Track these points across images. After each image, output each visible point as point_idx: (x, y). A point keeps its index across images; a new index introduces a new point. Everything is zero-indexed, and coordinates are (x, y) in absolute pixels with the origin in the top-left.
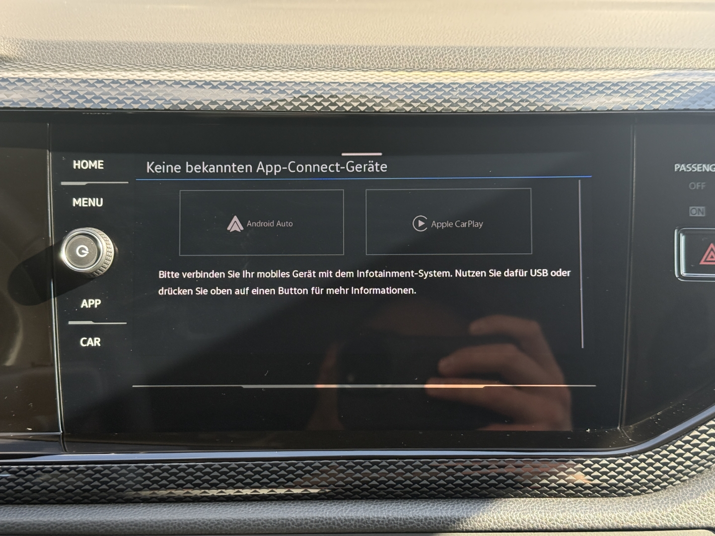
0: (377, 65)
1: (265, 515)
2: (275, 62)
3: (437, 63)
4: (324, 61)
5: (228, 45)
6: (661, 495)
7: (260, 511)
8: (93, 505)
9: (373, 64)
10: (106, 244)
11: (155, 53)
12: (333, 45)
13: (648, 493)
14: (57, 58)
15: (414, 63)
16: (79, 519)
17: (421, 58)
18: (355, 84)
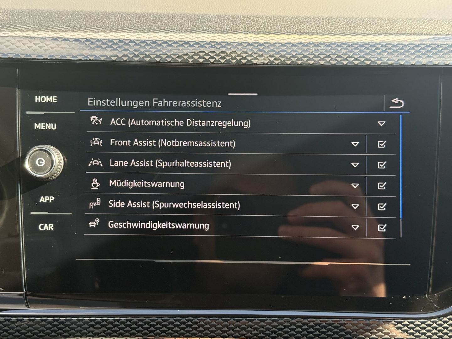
0: (255, 29)
2: (181, 26)
3: (298, 28)
4: (216, 26)
5: (147, 14)
9: (251, 29)
10: (58, 157)
11: (95, 19)
12: (223, 15)
14: (25, 22)
15: (281, 29)
17: (287, 25)
18: (238, 43)
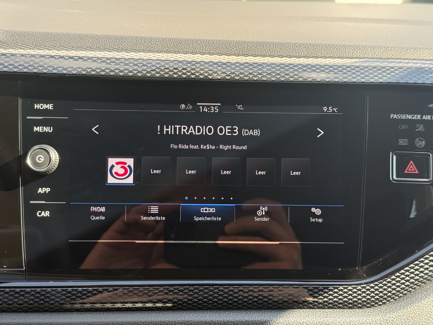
0: (218, 51)
1: (150, 319)
2: (157, 48)
3: (253, 51)
4: (186, 48)
5: (129, 37)
6: (382, 308)
7: (147, 317)
8: (45, 313)
9: (215, 51)
10: (55, 155)
11: (85, 40)
12: (192, 39)
13: (375, 307)
14: (25, 42)
15: (240, 51)
16: (37, 321)
17: (244, 48)
18: (206, 63)
